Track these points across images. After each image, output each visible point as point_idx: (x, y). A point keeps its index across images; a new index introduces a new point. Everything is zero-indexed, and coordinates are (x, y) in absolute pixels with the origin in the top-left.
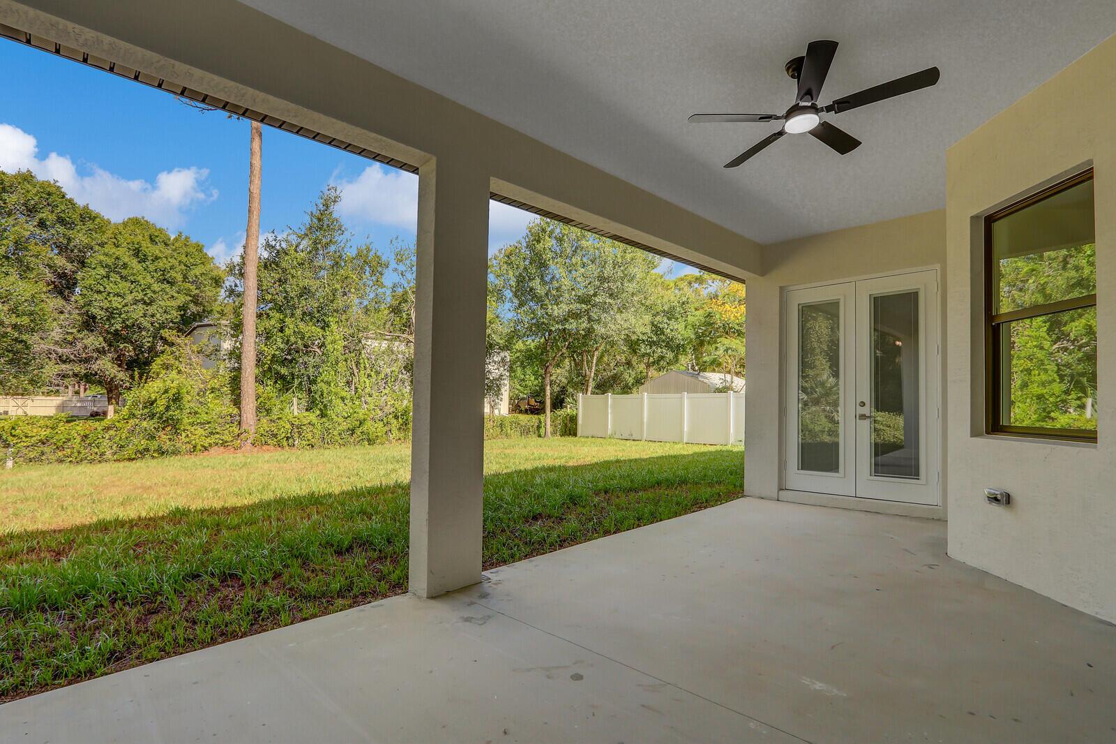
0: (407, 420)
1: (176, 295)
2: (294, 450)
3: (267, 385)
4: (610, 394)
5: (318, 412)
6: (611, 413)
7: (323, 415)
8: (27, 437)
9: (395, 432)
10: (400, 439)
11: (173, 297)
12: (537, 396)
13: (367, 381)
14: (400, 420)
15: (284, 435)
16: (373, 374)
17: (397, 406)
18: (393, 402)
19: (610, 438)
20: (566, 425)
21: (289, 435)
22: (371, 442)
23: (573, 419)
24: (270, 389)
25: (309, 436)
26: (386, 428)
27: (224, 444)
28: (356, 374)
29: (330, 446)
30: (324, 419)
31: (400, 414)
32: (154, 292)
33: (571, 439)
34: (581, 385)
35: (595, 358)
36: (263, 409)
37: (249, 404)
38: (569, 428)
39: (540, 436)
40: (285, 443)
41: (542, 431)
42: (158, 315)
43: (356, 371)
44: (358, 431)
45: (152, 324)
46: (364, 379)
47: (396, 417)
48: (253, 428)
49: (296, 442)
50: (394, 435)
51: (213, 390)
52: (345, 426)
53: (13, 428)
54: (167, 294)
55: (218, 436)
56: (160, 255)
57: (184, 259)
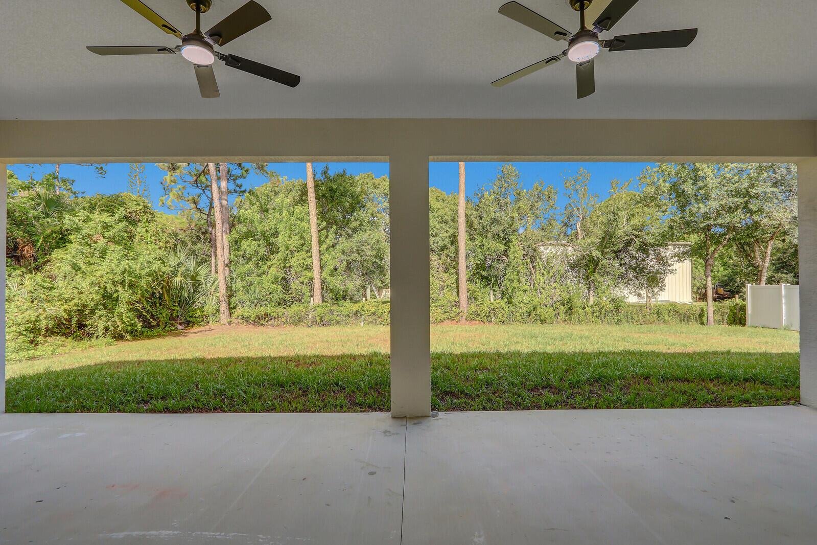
0: (571, 306)
1: (448, 229)
2: (491, 325)
3: (476, 283)
4: (784, 284)
5: (506, 300)
6: (786, 303)
7: (509, 302)
8: (368, 311)
9: (562, 316)
10: (565, 320)
11: (447, 231)
12: (726, 285)
13: (541, 278)
14: (566, 306)
15: (484, 314)
16: (545, 273)
17: (563, 296)
18: (559, 293)
19: (785, 329)
20: (734, 314)
21: (487, 315)
22: (543, 321)
23: (743, 309)
24: (477, 285)
25: (500, 315)
26: (556, 312)
27: (452, 319)
28: (534, 274)
29: (514, 323)
30: (510, 305)
31: (565, 302)
32: (437, 229)
33: (739, 327)
34: (755, 275)
35: (769, 247)
36: (472, 297)
37: (464, 296)
38: (738, 318)
39: (702, 323)
40: (485, 320)
41: (704, 319)
42: (440, 242)
43: (533, 271)
44: (533, 313)
45: (437, 247)
46: (539, 277)
47: (563, 304)
48: (466, 309)
49: (493, 319)
50: (561, 317)
51: (448, 286)
52: (525, 309)
53: (363, 307)
54: (444, 229)
55: (448, 314)
56: (440, 207)
57: (453, 207)
